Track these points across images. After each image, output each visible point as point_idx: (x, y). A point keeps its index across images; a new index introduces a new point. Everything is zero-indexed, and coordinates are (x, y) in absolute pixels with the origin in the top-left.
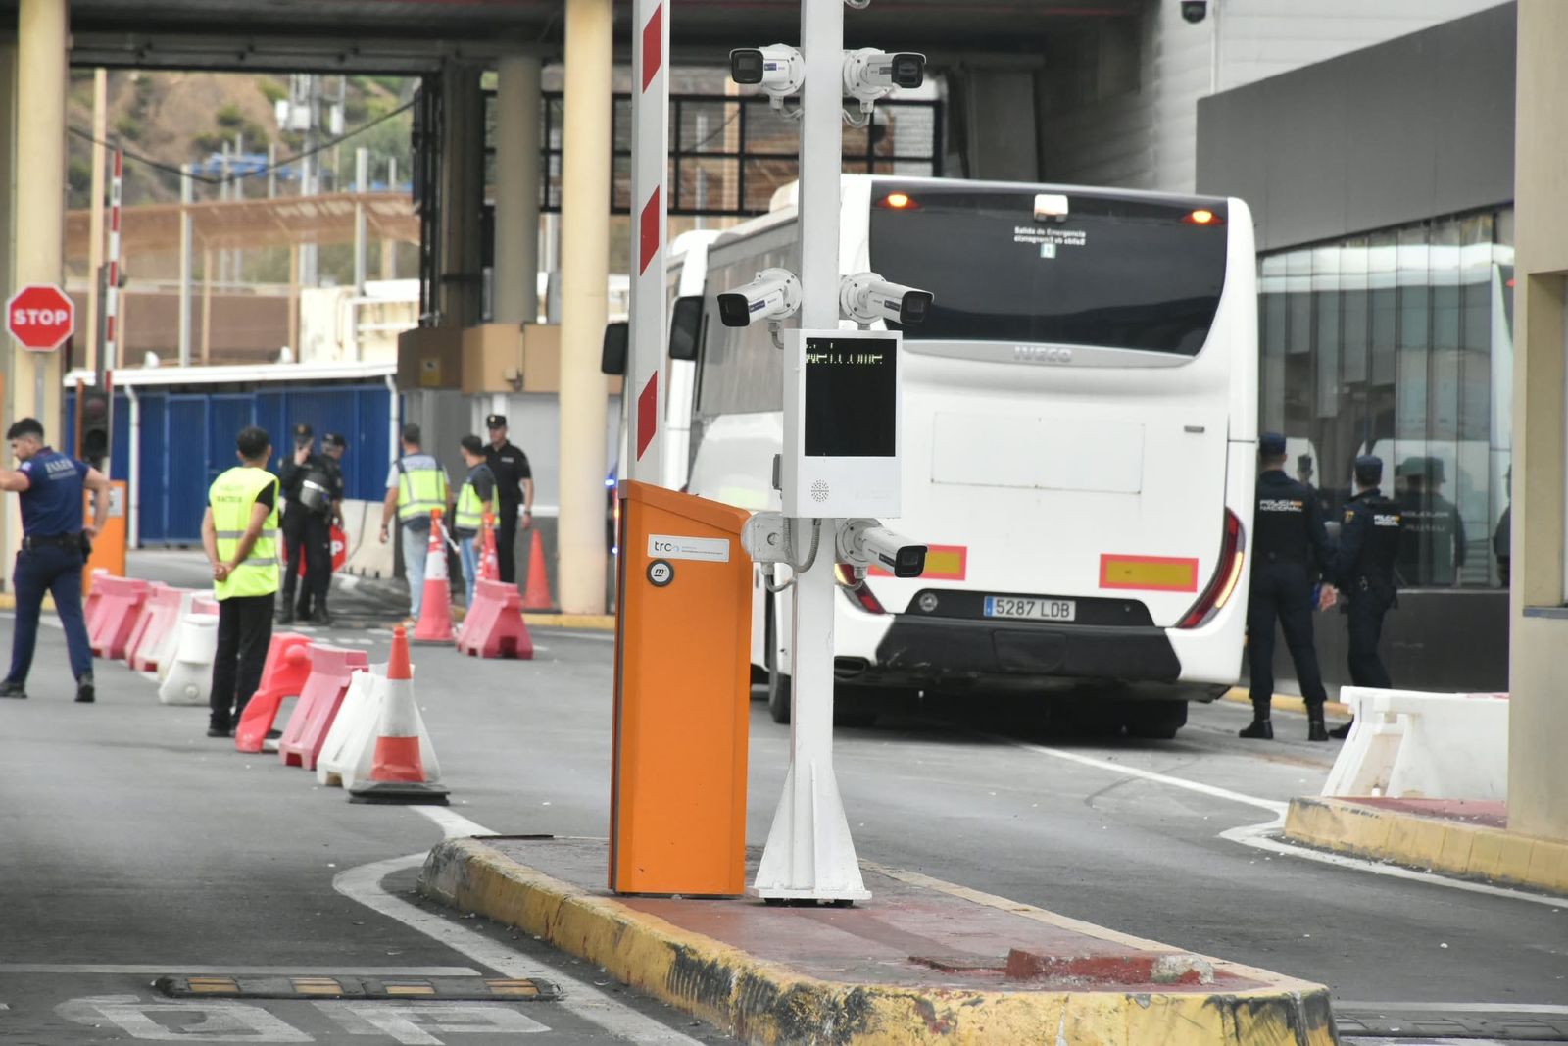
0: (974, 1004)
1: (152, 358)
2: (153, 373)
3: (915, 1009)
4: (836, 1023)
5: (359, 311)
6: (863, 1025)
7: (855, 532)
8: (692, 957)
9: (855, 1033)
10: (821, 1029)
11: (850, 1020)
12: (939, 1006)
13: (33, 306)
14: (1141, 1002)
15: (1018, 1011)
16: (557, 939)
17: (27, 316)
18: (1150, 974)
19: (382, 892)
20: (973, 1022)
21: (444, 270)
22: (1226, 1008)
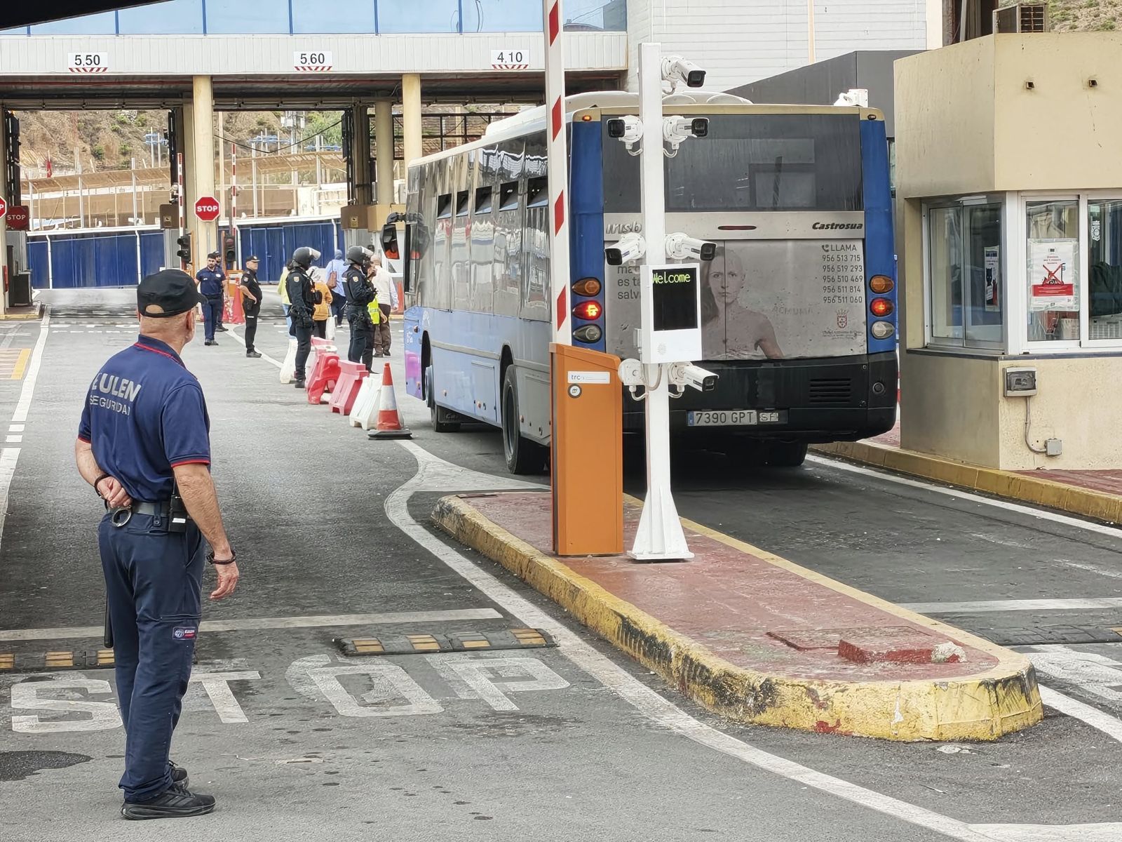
0: (843, 691)
1: (244, 214)
2: (245, 220)
3: (806, 694)
4: (756, 699)
5: (319, 195)
6: (773, 702)
7: (678, 368)
8: (635, 627)
9: (769, 706)
10: (745, 703)
11: (765, 698)
12: (821, 693)
13: (204, 205)
14: (943, 687)
15: (870, 696)
16: (528, 580)
17: (203, 209)
18: (930, 658)
19: (413, 522)
20: (843, 703)
21: (356, 183)
22: (990, 687)
